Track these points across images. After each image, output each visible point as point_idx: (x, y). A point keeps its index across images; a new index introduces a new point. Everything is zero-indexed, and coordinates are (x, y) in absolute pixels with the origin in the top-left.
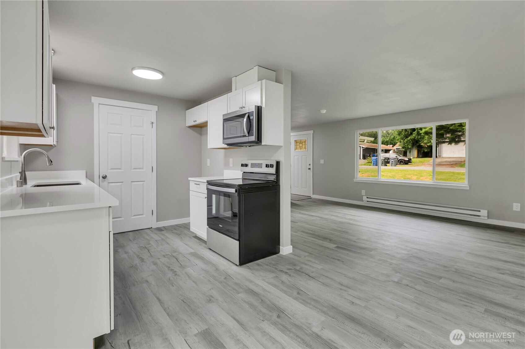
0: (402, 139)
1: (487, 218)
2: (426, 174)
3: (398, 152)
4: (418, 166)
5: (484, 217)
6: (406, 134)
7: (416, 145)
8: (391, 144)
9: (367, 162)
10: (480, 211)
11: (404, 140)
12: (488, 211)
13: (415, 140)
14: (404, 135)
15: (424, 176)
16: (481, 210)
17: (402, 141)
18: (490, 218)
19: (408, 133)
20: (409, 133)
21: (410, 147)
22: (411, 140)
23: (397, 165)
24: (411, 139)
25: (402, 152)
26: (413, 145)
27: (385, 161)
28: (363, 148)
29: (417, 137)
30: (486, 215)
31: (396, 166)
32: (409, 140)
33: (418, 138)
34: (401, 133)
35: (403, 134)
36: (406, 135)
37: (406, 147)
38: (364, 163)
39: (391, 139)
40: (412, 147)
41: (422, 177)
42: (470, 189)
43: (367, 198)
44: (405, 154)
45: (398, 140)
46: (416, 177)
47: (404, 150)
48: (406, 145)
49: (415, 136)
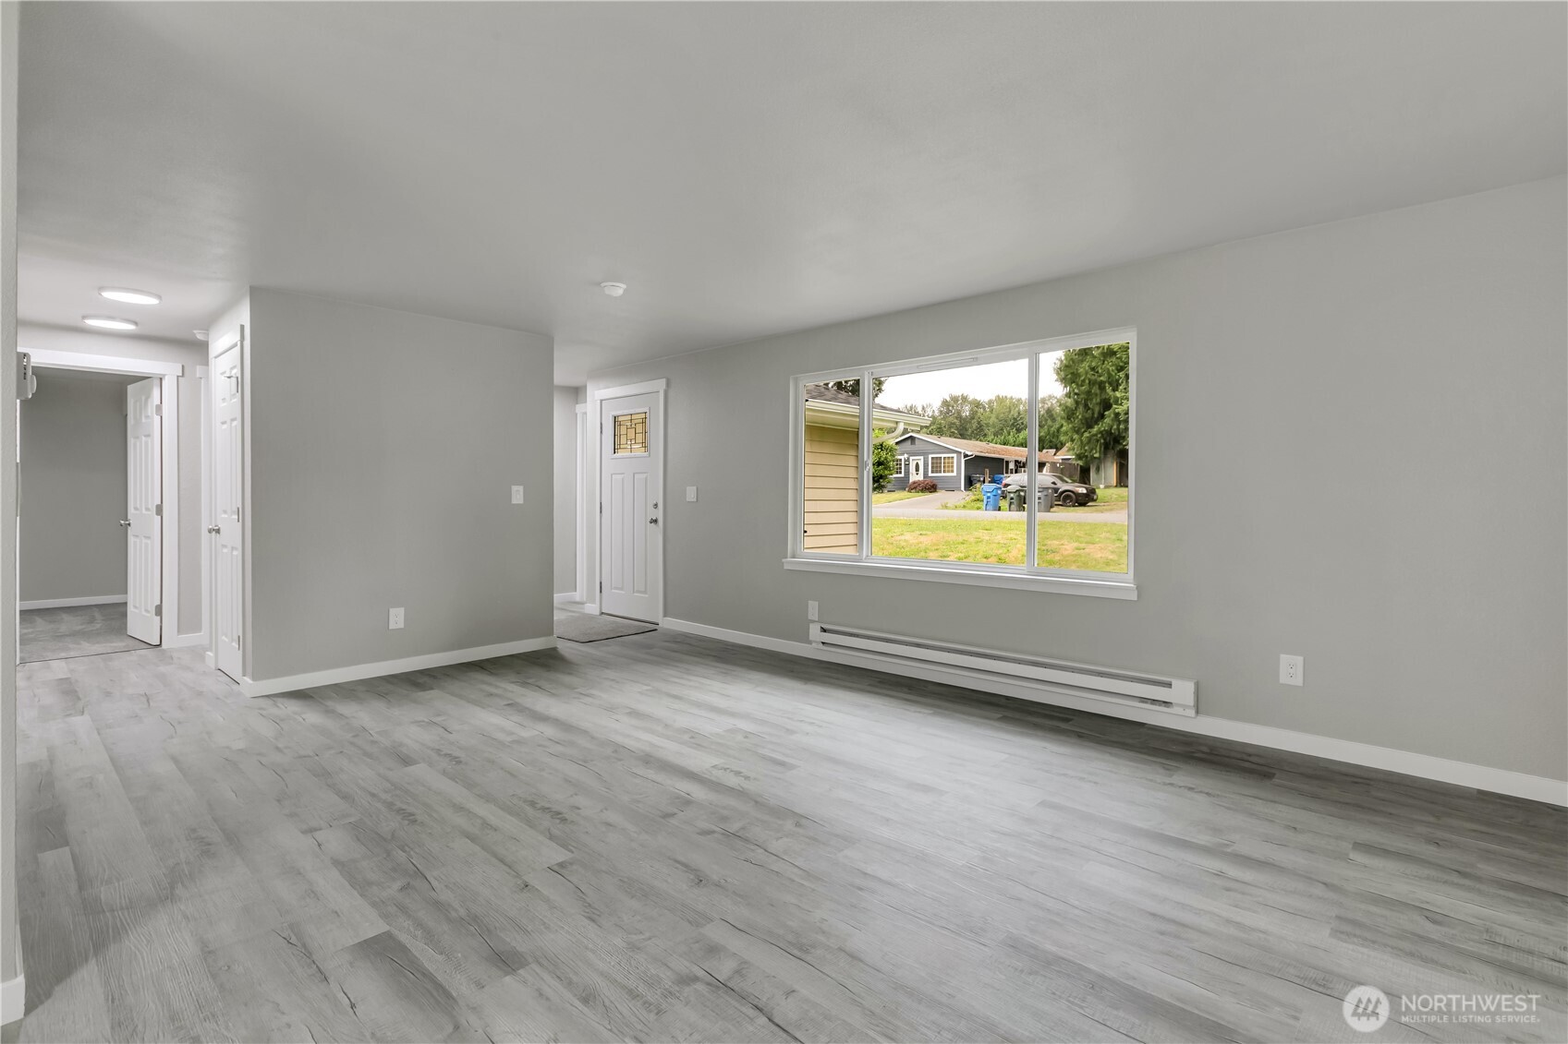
0: (1077, 432)
1: (1192, 713)
2: (1108, 535)
3: (1063, 471)
4: (1111, 510)
5: (1185, 707)
6: (1087, 416)
7: (1113, 448)
8: (1051, 448)
9: (973, 498)
10: (1169, 685)
11: (1082, 435)
12: (1197, 686)
13: (1111, 433)
14: (1081, 420)
15: (1099, 542)
16: (1174, 682)
17: (1076, 436)
18: (1208, 714)
19: (1093, 414)
20: (1096, 416)
21: (1097, 455)
22: (1099, 436)
23: (1052, 507)
24: (1101, 432)
25: (1076, 469)
26: (1106, 447)
27: (1019, 496)
28: (966, 456)
29: (1115, 427)
30: (1191, 701)
31: (1049, 511)
32: (1096, 435)
33: (1118, 429)
34: (1073, 414)
35: (1078, 417)
36: (1086, 419)
37: (1087, 456)
38: (963, 503)
39: (1051, 432)
40: (1102, 456)
41: (1091, 546)
42: (1138, 597)
43: (824, 630)
44: (1084, 476)
45: (1066, 433)
46: (1076, 544)
47: (1081, 463)
48: (1086, 448)
49: (1110, 423)
